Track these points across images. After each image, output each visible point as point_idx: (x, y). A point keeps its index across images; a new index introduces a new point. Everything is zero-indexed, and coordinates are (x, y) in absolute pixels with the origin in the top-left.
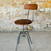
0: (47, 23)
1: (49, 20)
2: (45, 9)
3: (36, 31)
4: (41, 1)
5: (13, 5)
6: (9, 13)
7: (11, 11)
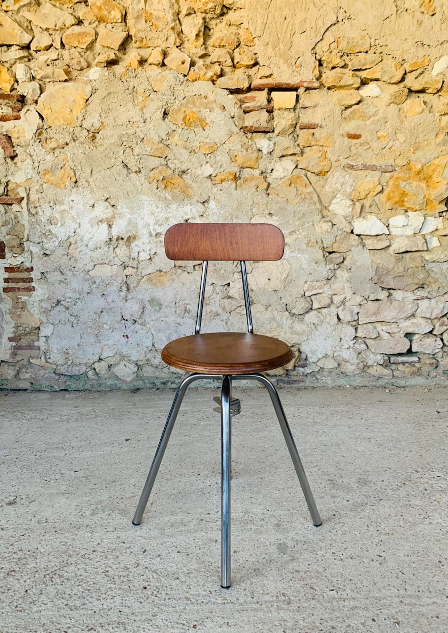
0: (407, 326)
1: (424, 304)
2: (392, 221)
3: (328, 381)
4: (366, 167)
5: (166, 183)
6: (130, 240)
7: (141, 223)
